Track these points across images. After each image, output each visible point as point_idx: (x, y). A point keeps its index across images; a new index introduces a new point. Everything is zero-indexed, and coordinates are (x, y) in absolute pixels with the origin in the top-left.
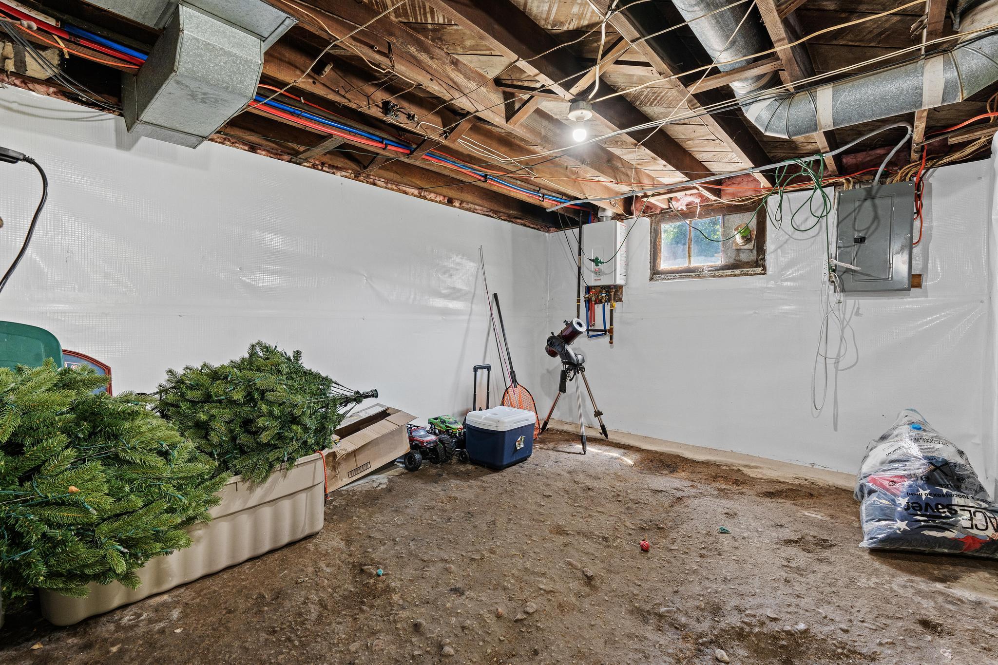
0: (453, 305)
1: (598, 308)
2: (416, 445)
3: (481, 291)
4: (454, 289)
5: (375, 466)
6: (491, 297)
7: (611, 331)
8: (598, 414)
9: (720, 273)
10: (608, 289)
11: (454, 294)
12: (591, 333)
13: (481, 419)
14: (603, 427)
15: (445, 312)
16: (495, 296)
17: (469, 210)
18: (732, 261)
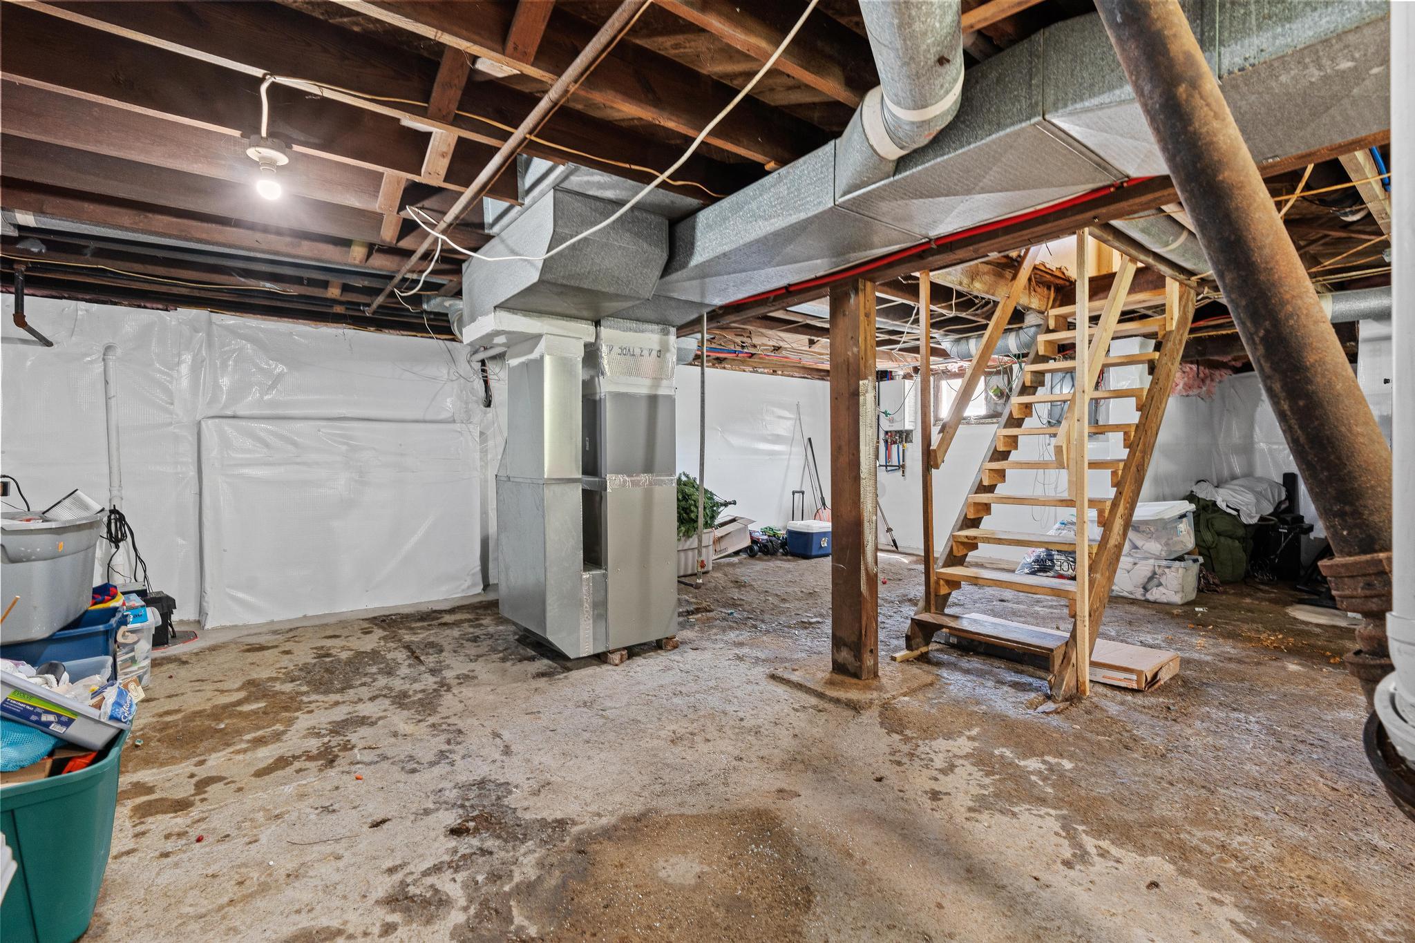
0: (777, 448)
1: (894, 447)
2: (754, 541)
3: (798, 436)
4: (778, 435)
5: (731, 551)
6: (806, 441)
7: (903, 466)
8: (889, 530)
9: (984, 420)
10: (900, 433)
11: (777, 439)
12: (889, 468)
13: (799, 525)
14: (894, 541)
15: (772, 453)
16: (810, 439)
17: (789, 376)
18: (992, 412)
